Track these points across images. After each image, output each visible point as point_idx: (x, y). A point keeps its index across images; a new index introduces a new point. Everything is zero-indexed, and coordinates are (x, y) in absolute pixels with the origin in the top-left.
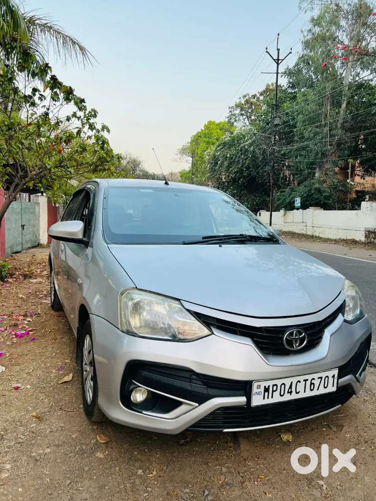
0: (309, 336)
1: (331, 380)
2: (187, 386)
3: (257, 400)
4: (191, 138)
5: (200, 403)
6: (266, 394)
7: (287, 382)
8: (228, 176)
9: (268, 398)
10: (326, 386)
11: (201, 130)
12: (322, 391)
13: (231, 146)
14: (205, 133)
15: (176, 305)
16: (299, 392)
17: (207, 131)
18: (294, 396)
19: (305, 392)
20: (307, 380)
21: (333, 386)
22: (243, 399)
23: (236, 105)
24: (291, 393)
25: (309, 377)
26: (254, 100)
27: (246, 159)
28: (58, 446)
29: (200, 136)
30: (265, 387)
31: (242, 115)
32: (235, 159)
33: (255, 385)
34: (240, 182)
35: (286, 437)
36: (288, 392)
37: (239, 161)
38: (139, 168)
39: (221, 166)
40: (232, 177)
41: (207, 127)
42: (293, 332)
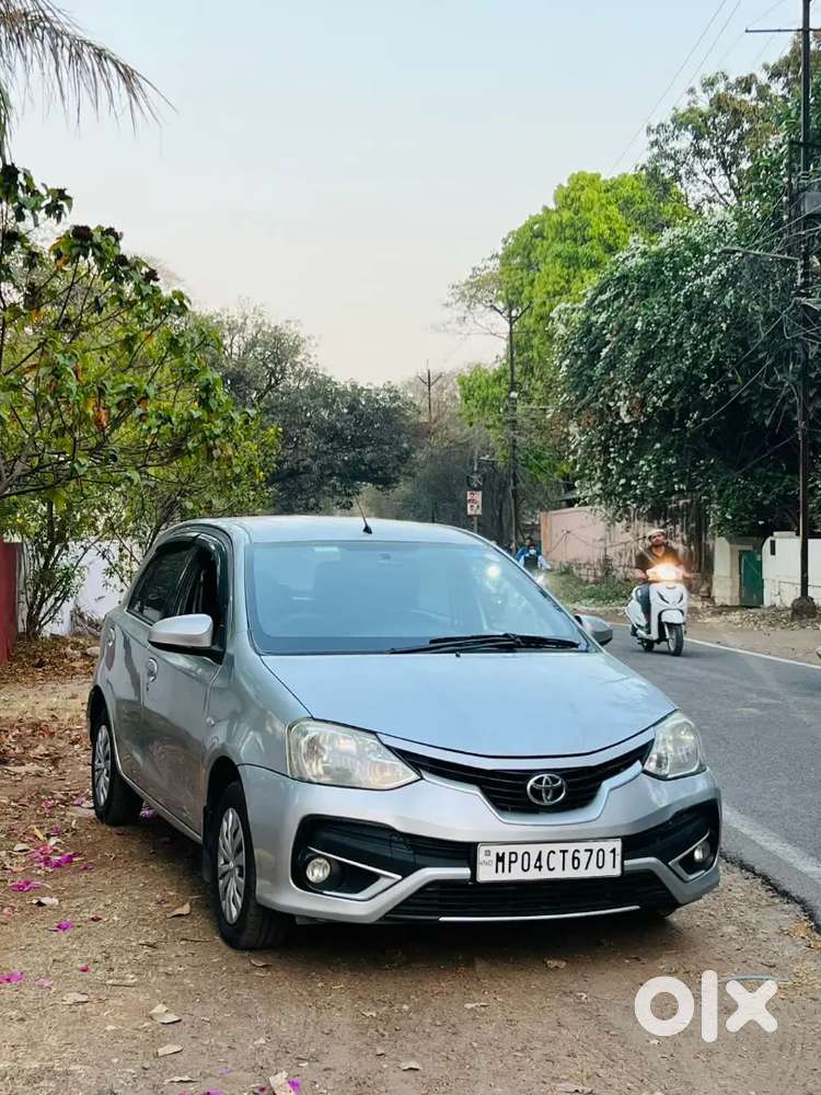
0: (569, 785)
1: (609, 857)
2: (385, 852)
3: (487, 874)
4: (505, 241)
5: (404, 877)
7: (534, 850)
8: (643, 403)
9: (503, 871)
10: (600, 865)
11: (546, 209)
12: (594, 872)
13: (647, 290)
14: (561, 223)
15: (370, 739)
16: (553, 869)
17: (566, 215)
18: (545, 875)
19: (564, 869)
20: (567, 851)
21: (614, 866)
22: (465, 872)
23: (674, 120)
24: (540, 867)
25: (571, 847)
26: (746, 97)
27: (707, 339)
29: (539, 235)
30: (498, 854)
31: (699, 153)
32: (664, 340)
33: (481, 850)
34: (689, 424)
36: (536, 867)
37: (680, 345)
38: (293, 365)
39: (611, 366)
40: (655, 408)
41: (569, 198)
42: (542, 778)
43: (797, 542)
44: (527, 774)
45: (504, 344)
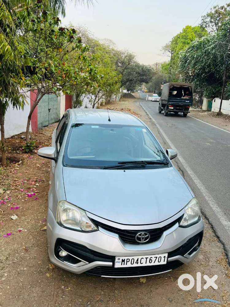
1: (163, 259)
2: (84, 253)
3: (118, 265)
4: (172, 39)
5: (90, 263)
6: (123, 263)
7: (136, 258)
8: (194, 72)
9: (124, 264)
10: (159, 261)
11: (181, 33)
12: (157, 263)
13: (198, 49)
14: (183, 35)
15: (84, 213)
16: (142, 263)
17: (184, 34)
18: (139, 265)
19: (146, 263)
20: (148, 258)
21: (164, 261)
22: (111, 264)
23: (207, 15)
24: (138, 263)
26: (222, 10)
27: (208, 59)
28: (30, 267)
29: (179, 38)
31: (211, 22)
32: (200, 59)
33: (117, 258)
34: (202, 76)
35: (142, 280)
36: (136, 263)
37: (202, 60)
38: (133, 60)
39: (189, 64)
40: (196, 73)
41: (185, 31)
42: (142, 234)
43: (220, 100)
44: (136, 232)
45: (170, 58)
